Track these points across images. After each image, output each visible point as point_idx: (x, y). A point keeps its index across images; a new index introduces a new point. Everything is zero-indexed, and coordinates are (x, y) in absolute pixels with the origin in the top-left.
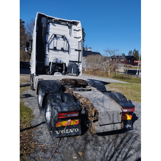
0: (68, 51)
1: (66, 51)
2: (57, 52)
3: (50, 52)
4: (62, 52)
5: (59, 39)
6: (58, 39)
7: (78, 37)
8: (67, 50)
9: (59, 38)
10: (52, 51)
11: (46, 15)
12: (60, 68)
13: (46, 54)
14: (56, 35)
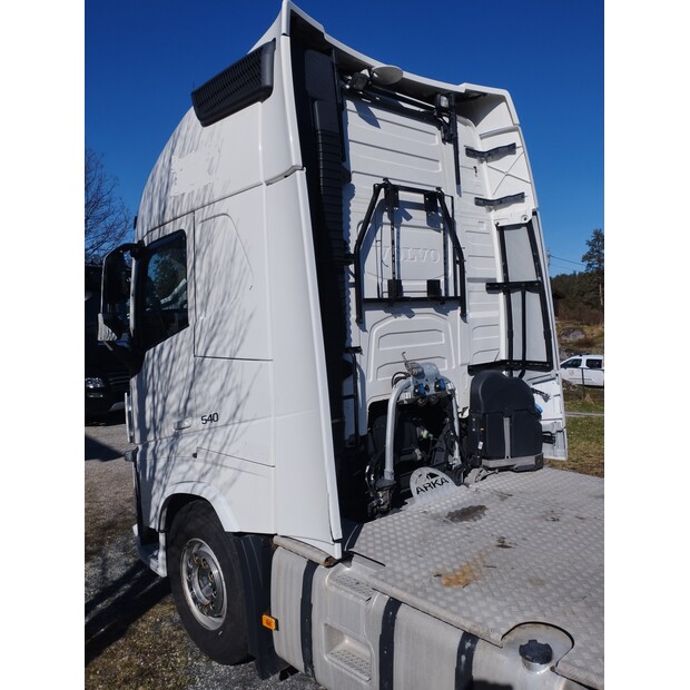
0: (461, 301)
1: (448, 298)
2: (404, 318)
3: (368, 325)
4: (432, 310)
5: (409, 217)
6: (404, 221)
7: (490, 198)
8: (451, 294)
9: (409, 211)
10: (380, 314)
11: (328, 38)
12: (425, 433)
13: (347, 345)
14: (396, 189)
